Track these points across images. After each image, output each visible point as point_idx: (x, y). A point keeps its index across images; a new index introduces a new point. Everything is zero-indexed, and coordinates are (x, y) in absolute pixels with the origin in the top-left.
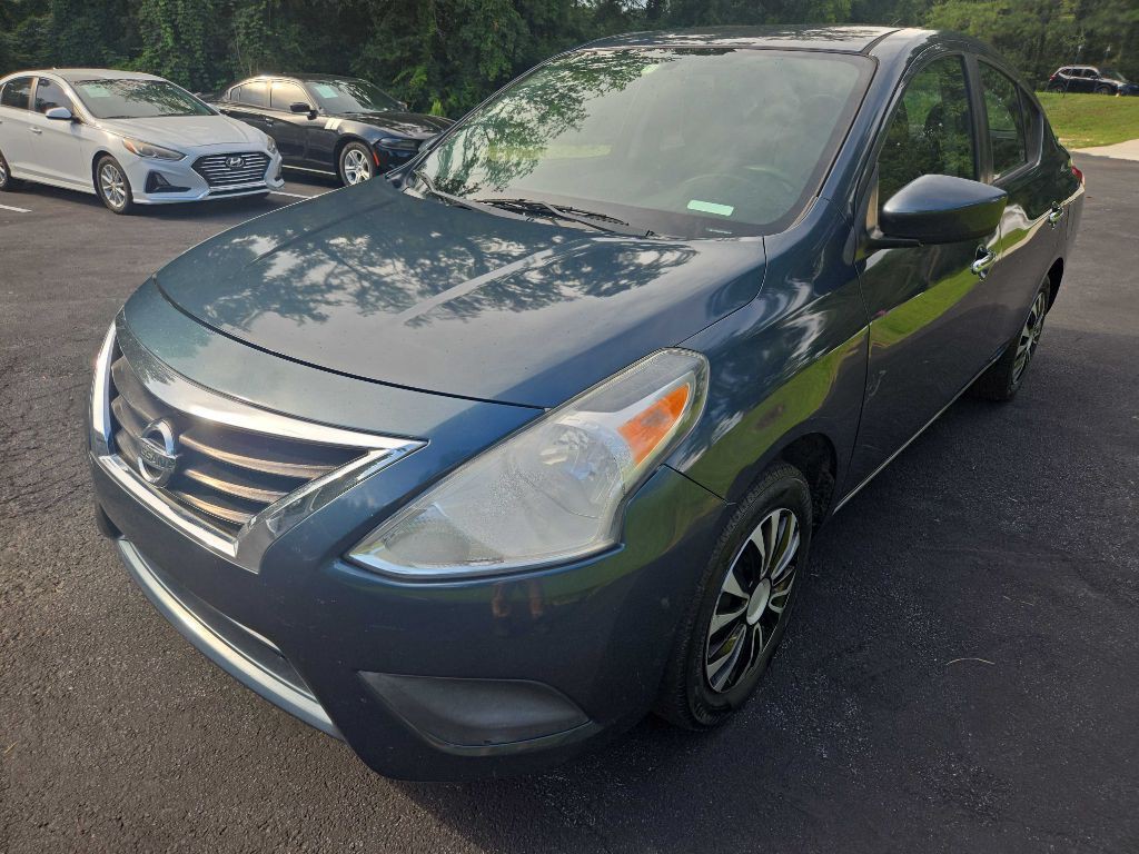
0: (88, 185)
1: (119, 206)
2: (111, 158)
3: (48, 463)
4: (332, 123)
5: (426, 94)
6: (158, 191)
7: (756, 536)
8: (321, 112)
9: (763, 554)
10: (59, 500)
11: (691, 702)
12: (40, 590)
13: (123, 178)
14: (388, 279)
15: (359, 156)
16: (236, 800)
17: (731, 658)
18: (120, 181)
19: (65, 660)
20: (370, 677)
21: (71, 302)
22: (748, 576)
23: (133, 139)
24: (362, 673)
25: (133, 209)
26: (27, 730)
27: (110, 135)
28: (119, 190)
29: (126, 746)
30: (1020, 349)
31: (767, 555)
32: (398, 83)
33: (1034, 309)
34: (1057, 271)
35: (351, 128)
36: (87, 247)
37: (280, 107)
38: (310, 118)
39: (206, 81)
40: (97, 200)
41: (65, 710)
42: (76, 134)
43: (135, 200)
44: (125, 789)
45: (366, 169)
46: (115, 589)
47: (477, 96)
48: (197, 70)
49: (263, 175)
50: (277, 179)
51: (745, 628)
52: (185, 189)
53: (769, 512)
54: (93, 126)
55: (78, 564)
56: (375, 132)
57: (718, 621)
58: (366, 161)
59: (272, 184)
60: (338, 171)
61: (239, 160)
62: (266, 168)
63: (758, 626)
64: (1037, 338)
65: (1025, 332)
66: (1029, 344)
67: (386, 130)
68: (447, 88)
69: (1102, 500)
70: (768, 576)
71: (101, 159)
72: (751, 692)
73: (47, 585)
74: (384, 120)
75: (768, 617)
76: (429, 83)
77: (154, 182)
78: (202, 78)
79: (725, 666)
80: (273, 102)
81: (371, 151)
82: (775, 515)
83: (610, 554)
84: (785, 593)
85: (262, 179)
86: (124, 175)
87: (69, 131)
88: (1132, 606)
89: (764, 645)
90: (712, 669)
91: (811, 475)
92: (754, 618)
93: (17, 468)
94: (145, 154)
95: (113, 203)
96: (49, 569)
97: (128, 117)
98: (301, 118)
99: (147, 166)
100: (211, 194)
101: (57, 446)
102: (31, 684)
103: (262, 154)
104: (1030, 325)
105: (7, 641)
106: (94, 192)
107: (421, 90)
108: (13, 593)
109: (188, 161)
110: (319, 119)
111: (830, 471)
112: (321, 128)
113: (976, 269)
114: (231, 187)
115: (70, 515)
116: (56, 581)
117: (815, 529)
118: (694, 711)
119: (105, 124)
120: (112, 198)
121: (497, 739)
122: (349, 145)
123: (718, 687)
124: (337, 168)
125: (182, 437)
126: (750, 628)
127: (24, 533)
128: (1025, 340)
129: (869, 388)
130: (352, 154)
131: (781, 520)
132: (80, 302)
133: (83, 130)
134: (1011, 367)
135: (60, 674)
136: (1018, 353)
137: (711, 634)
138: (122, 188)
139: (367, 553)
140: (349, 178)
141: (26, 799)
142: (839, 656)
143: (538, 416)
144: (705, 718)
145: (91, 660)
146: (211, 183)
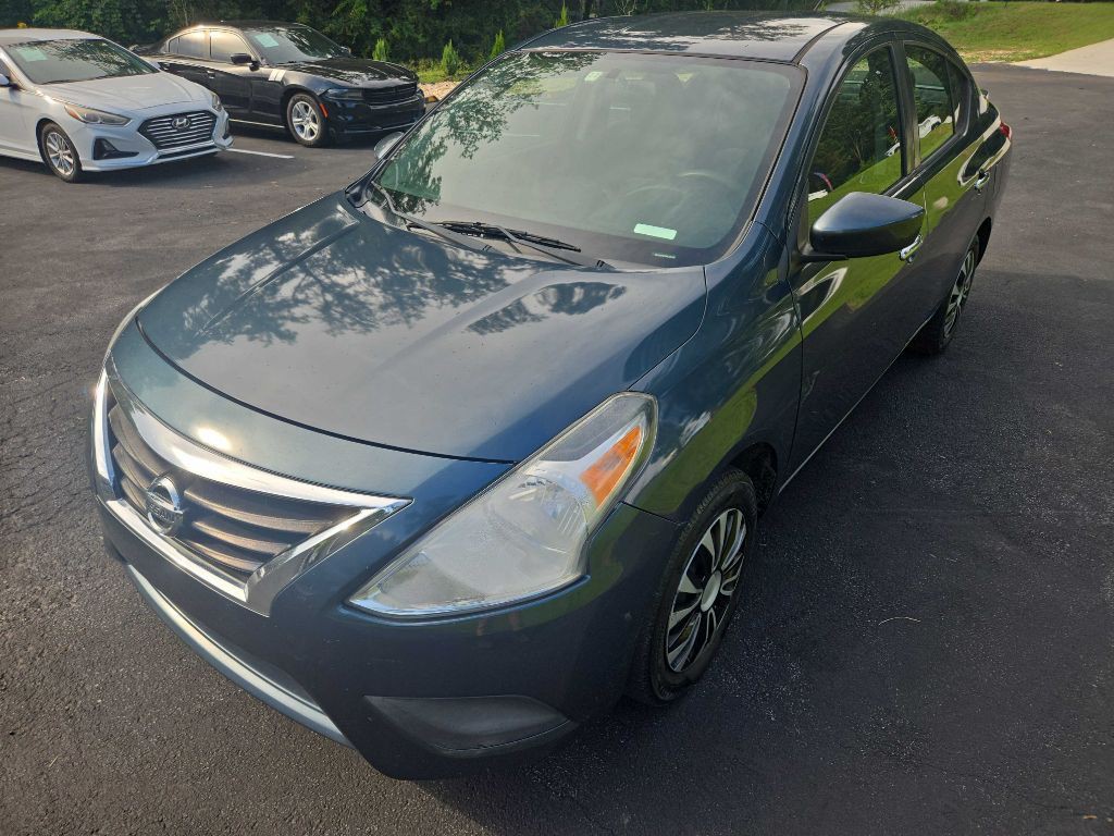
0: (34, 153)
1: (68, 173)
2: (52, 125)
3: (42, 471)
4: (276, 74)
5: (367, 26)
6: (106, 158)
7: (707, 540)
8: (263, 62)
9: (713, 554)
10: (60, 510)
11: (656, 688)
12: (55, 605)
13: (69, 145)
14: (350, 291)
15: (306, 108)
16: (262, 797)
17: (689, 643)
18: (66, 149)
19: (91, 674)
20: (375, 700)
21: (36, 290)
22: (700, 574)
23: (75, 105)
24: (368, 697)
25: (82, 177)
26: (66, 743)
27: (51, 101)
28: (67, 158)
29: (158, 752)
30: (951, 306)
31: (717, 552)
32: (338, 15)
33: (963, 268)
34: (985, 230)
35: (296, 79)
36: (44, 223)
37: (220, 58)
38: (252, 69)
39: (139, 22)
40: (45, 168)
41: (98, 722)
42: (16, 101)
43: (84, 168)
44: (162, 793)
45: (314, 121)
46: (126, 600)
47: (420, 26)
48: (129, 11)
49: (211, 135)
50: (225, 137)
51: (700, 615)
52: (134, 154)
53: (718, 516)
54: (32, 92)
55: (87, 576)
56: (320, 82)
57: (675, 617)
58: (313, 112)
59: (221, 142)
60: (286, 124)
61: (185, 120)
62: (213, 127)
63: (712, 610)
64: (967, 293)
65: (955, 291)
66: (959, 300)
67: (331, 79)
68: (389, 19)
69: (1021, 452)
70: (718, 568)
71: (45, 127)
72: (709, 664)
73: (62, 600)
74: (329, 68)
75: (720, 601)
76: (369, 14)
77: (101, 149)
78: (135, 19)
79: (684, 650)
80: (214, 54)
81: (316, 101)
82: (723, 517)
83: (578, 585)
84: (734, 578)
85: (210, 139)
86: (70, 142)
87: (9, 99)
88: (1044, 557)
89: (718, 623)
90: (671, 656)
91: (754, 473)
92: (707, 605)
93: (13, 478)
94: (90, 120)
95: (62, 171)
96: (61, 583)
97: (67, 81)
98: (244, 70)
99: (92, 133)
100: (160, 157)
101: (48, 452)
102: (62, 700)
103: (207, 112)
104: (960, 284)
105: (34, 659)
106: (41, 160)
107: (362, 22)
108: (31, 610)
109: (134, 125)
110: (263, 70)
111: (772, 466)
112: (265, 78)
113: (904, 256)
114: (178, 149)
115: (72, 527)
116: (69, 596)
117: (760, 515)
118: (658, 693)
119: (46, 91)
120: (60, 165)
121: (487, 743)
122: (296, 97)
123: (678, 668)
124: (285, 121)
125: (186, 492)
126: (704, 614)
127: (31, 547)
128: (955, 297)
129: (804, 389)
130: (299, 106)
131: (728, 518)
132: (45, 290)
133: (23, 96)
134: (942, 325)
135: (88, 688)
136: (949, 311)
137: (669, 629)
138: (69, 156)
139: (365, 599)
140: (298, 130)
141: (76, 809)
142: (785, 622)
143: (507, 471)
144: (668, 696)
145: (114, 672)
146: (158, 146)
